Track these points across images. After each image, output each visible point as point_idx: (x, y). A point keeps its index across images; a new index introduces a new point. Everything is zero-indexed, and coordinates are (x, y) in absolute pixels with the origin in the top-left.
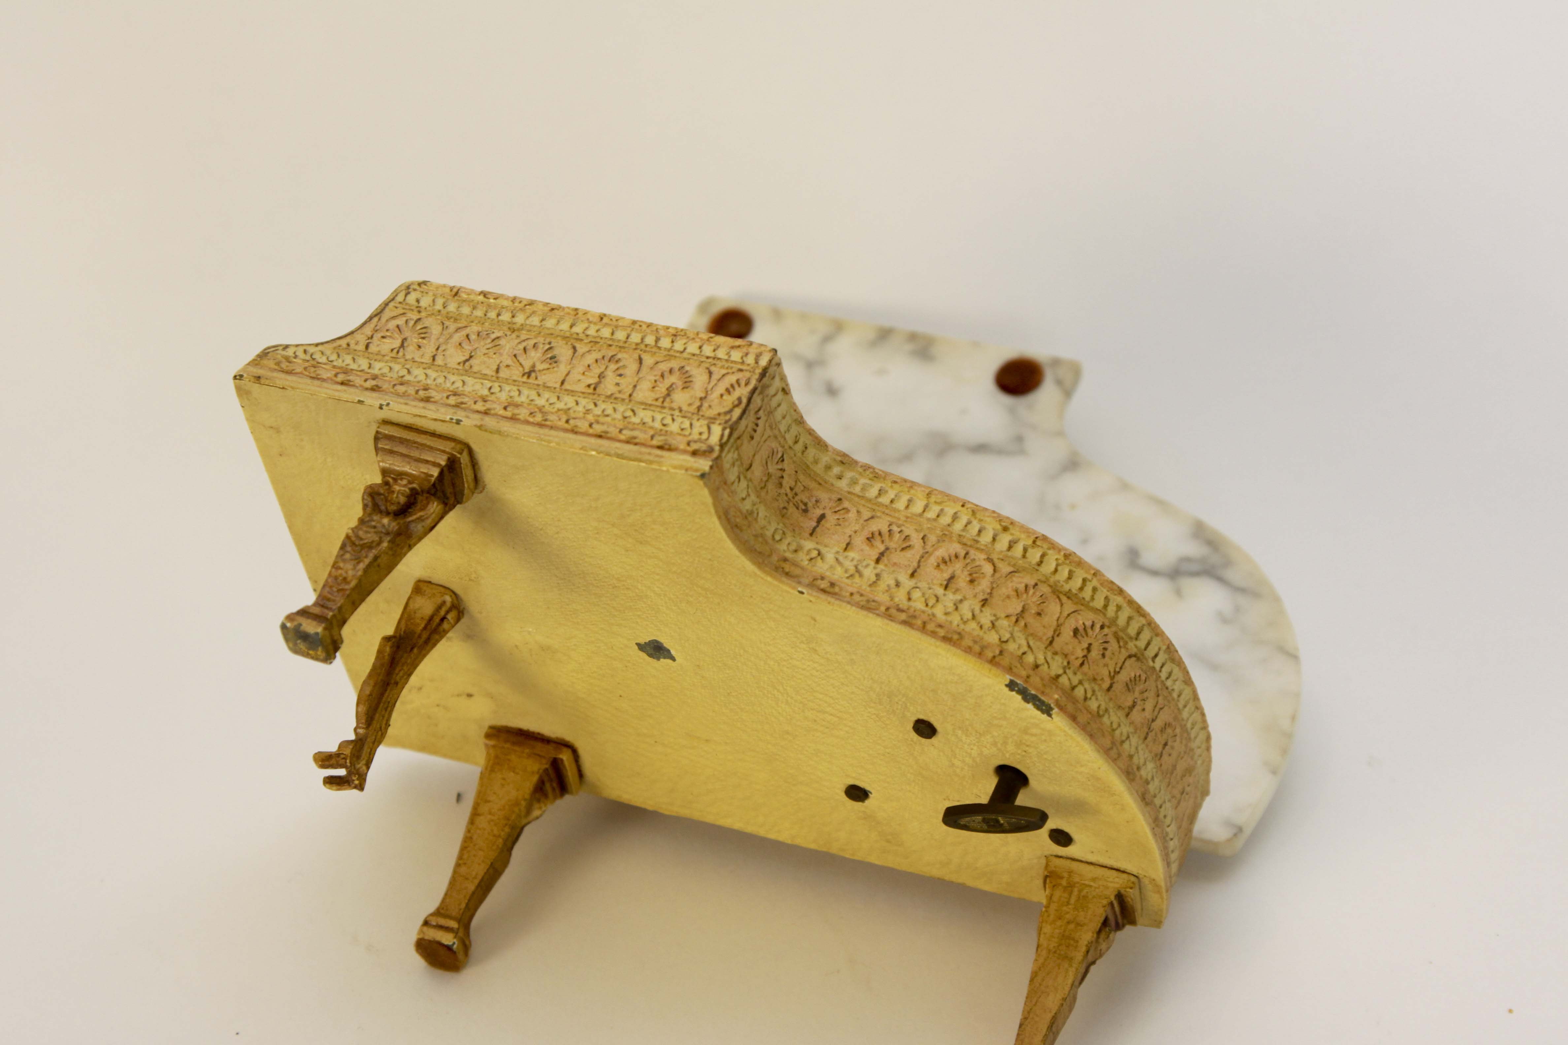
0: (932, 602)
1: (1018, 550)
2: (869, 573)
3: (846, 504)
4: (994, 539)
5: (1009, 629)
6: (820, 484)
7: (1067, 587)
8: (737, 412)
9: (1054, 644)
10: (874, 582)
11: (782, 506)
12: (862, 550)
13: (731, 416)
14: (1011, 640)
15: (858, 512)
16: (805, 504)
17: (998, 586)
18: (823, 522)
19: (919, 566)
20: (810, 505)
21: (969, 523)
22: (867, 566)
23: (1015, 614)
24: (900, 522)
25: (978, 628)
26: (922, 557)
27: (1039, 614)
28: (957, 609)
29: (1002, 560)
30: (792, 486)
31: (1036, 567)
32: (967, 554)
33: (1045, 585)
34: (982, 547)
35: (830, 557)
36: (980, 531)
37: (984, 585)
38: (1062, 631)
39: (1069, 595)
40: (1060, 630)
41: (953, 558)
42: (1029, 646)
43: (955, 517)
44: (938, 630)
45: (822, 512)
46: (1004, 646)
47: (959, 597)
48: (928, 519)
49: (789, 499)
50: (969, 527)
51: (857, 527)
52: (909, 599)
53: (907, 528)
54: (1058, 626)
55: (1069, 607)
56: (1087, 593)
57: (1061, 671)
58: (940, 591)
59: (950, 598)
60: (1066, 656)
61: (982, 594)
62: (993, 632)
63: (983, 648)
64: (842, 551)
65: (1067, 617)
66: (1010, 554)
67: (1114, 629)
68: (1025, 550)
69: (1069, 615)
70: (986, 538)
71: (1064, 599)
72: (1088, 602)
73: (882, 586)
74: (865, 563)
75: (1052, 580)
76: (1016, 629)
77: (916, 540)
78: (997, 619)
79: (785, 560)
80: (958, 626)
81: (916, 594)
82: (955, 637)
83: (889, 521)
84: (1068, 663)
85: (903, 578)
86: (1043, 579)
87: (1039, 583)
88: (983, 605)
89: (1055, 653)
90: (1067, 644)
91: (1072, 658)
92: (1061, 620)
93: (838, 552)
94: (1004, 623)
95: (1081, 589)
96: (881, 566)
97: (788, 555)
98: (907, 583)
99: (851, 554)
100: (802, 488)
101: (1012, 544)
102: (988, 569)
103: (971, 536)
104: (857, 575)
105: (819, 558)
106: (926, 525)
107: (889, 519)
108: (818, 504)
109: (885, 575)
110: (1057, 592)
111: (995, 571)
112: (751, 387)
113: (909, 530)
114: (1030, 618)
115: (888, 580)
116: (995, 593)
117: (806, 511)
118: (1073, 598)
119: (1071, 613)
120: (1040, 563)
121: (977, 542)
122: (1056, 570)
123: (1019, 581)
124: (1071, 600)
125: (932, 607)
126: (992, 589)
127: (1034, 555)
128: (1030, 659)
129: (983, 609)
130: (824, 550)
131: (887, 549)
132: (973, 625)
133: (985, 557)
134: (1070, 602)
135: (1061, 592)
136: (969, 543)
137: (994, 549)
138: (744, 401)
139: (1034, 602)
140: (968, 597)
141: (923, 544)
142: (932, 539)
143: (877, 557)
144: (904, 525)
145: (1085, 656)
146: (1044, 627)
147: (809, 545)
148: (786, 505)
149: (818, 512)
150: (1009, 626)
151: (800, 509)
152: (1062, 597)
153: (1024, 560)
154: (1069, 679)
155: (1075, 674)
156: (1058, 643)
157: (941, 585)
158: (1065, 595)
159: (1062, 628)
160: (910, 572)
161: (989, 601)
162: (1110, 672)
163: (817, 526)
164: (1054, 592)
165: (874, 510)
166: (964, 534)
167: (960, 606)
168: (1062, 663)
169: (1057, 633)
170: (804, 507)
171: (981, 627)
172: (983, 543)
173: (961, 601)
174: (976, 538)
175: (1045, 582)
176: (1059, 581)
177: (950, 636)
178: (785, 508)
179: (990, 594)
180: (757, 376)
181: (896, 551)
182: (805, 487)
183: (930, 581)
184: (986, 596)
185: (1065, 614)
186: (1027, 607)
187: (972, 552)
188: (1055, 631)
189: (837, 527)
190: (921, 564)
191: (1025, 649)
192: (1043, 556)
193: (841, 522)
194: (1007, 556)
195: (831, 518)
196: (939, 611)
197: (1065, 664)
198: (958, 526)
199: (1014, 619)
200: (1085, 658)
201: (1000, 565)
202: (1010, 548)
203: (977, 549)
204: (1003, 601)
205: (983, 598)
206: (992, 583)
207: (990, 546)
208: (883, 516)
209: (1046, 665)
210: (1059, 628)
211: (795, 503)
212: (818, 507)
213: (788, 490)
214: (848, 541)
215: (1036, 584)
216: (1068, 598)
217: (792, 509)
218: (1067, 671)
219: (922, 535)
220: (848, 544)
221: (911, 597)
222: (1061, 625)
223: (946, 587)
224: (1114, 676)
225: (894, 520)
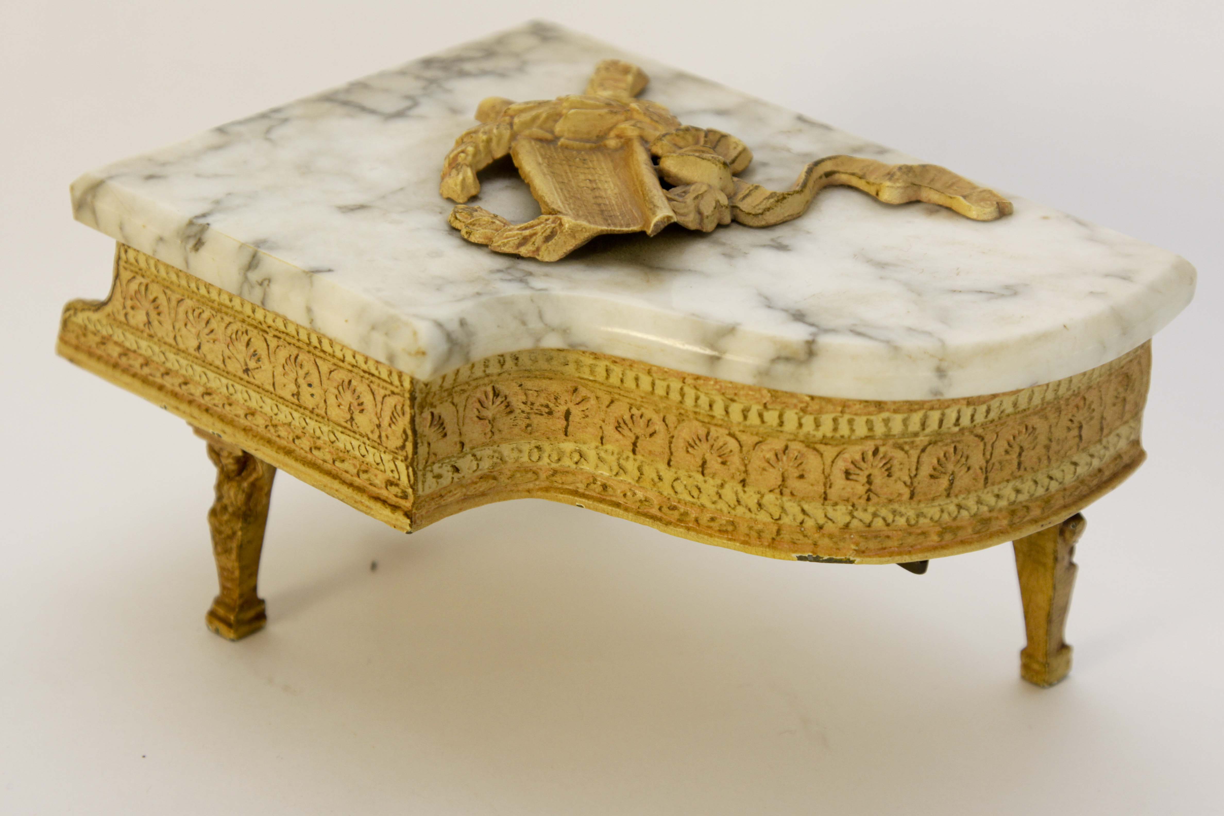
0: (695, 493)
1: (754, 418)
2: (631, 466)
3: (583, 392)
4: (727, 412)
5: (778, 503)
6: (551, 379)
7: (819, 435)
8: (409, 446)
9: (829, 497)
10: (639, 478)
11: (524, 426)
12: (617, 441)
13: (406, 452)
14: (783, 515)
15: (597, 398)
16: (547, 406)
17: (749, 462)
18: (571, 418)
19: (671, 453)
20: (551, 405)
21: (697, 399)
22: (628, 458)
23: (777, 487)
24: (638, 403)
25: (747, 511)
26: (670, 443)
27: (802, 477)
28: (720, 497)
29: (744, 431)
30: (524, 401)
31: (779, 429)
32: (708, 434)
33: (796, 443)
34: (720, 422)
35: (592, 454)
36: (711, 406)
37: (735, 461)
38: (832, 481)
39: (825, 441)
40: (830, 480)
41: (697, 442)
42: (803, 511)
43: (682, 395)
44: (712, 524)
45: (565, 408)
46: (781, 522)
47: (719, 482)
48: (661, 397)
49: (528, 413)
50: (699, 402)
51: (602, 415)
52: (676, 492)
53: (647, 409)
54: (826, 478)
55: (829, 452)
56: (844, 429)
57: (848, 519)
58: (699, 477)
59: (710, 486)
60: (848, 500)
61: (738, 473)
62: (762, 512)
63: (759, 533)
64: (600, 445)
65: (832, 466)
66: (748, 423)
67: (891, 442)
68: (761, 416)
69: (833, 462)
70: (719, 411)
71: (821, 447)
72: (849, 437)
73: (646, 483)
74: (624, 456)
75: (801, 437)
76: (785, 499)
77: (658, 426)
78: (762, 496)
79: (555, 472)
80: (729, 513)
81: (679, 487)
82: (730, 528)
83: (628, 403)
84: (853, 506)
85: (662, 466)
86: (792, 437)
87: (790, 444)
88: (744, 486)
89: (836, 504)
90: (844, 489)
91: (855, 500)
92: (827, 471)
93: (597, 447)
94: (770, 499)
95: (835, 429)
96: (639, 457)
97: (554, 465)
98: (668, 475)
99: (609, 447)
100: (535, 394)
101: (745, 413)
102: (733, 444)
103: (706, 411)
104: (621, 471)
105: (582, 460)
106: (662, 405)
107: (628, 400)
108: (559, 401)
109: (646, 469)
110: (810, 444)
111: (741, 446)
112: (408, 417)
113: (649, 413)
114: (794, 484)
115: (650, 473)
116: (749, 468)
117: (550, 413)
118: (831, 442)
119: (835, 458)
120: (781, 424)
121: (713, 417)
122: (800, 425)
123: (767, 451)
124: (830, 444)
125: (698, 498)
126: (746, 466)
127: (771, 417)
128: (810, 523)
129: (746, 489)
130: (584, 448)
131: (637, 438)
132: (740, 510)
133: (727, 432)
134: (829, 447)
135: (816, 443)
136: (706, 420)
137: (732, 422)
138: (409, 432)
139: (792, 467)
140: (726, 479)
141: (666, 427)
142: (672, 419)
143: (632, 448)
144: (643, 406)
145: (869, 490)
146: (812, 485)
147: (568, 446)
148: (528, 421)
149: (563, 408)
150: (777, 498)
151: (544, 413)
152: (818, 446)
153: (765, 425)
154: (861, 520)
155: (865, 510)
156: (833, 494)
157: (698, 471)
158: (821, 443)
159: (831, 477)
160: (666, 461)
161: (747, 481)
162: (905, 483)
163: (568, 425)
164: (808, 446)
165: (611, 393)
166: (698, 410)
167: (722, 492)
168: (847, 509)
169: (828, 486)
170: (547, 410)
171: (750, 510)
172: (719, 417)
173: (722, 486)
174: (710, 413)
175: (794, 440)
176: (808, 433)
177: (724, 529)
178: (528, 426)
179: (746, 472)
180: (408, 402)
181: (646, 438)
182: (537, 391)
183: (687, 468)
184: (743, 476)
185: (828, 461)
186: (786, 474)
187: (713, 429)
188: (825, 485)
189: (586, 419)
190: (673, 450)
191: (800, 517)
192: (781, 416)
193: (587, 413)
194: (746, 426)
195: (576, 412)
196: (705, 500)
197: (850, 508)
198: (689, 402)
199: (778, 491)
200: (869, 493)
201: (743, 437)
202: (745, 417)
203: (716, 425)
204: (761, 474)
205: (741, 478)
206: (743, 460)
207: (726, 419)
208: (621, 398)
209: (830, 523)
210: (828, 480)
211: (537, 411)
212: (560, 404)
213: (523, 407)
214: (601, 434)
215: (787, 447)
216: (826, 444)
217: (536, 420)
218: (855, 514)
219: (662, 415)
220: (602, 438)
221: (676, 490)
222: (829, 475)
223: (703, 474)
224: (912, 483)
225: (632, 401)
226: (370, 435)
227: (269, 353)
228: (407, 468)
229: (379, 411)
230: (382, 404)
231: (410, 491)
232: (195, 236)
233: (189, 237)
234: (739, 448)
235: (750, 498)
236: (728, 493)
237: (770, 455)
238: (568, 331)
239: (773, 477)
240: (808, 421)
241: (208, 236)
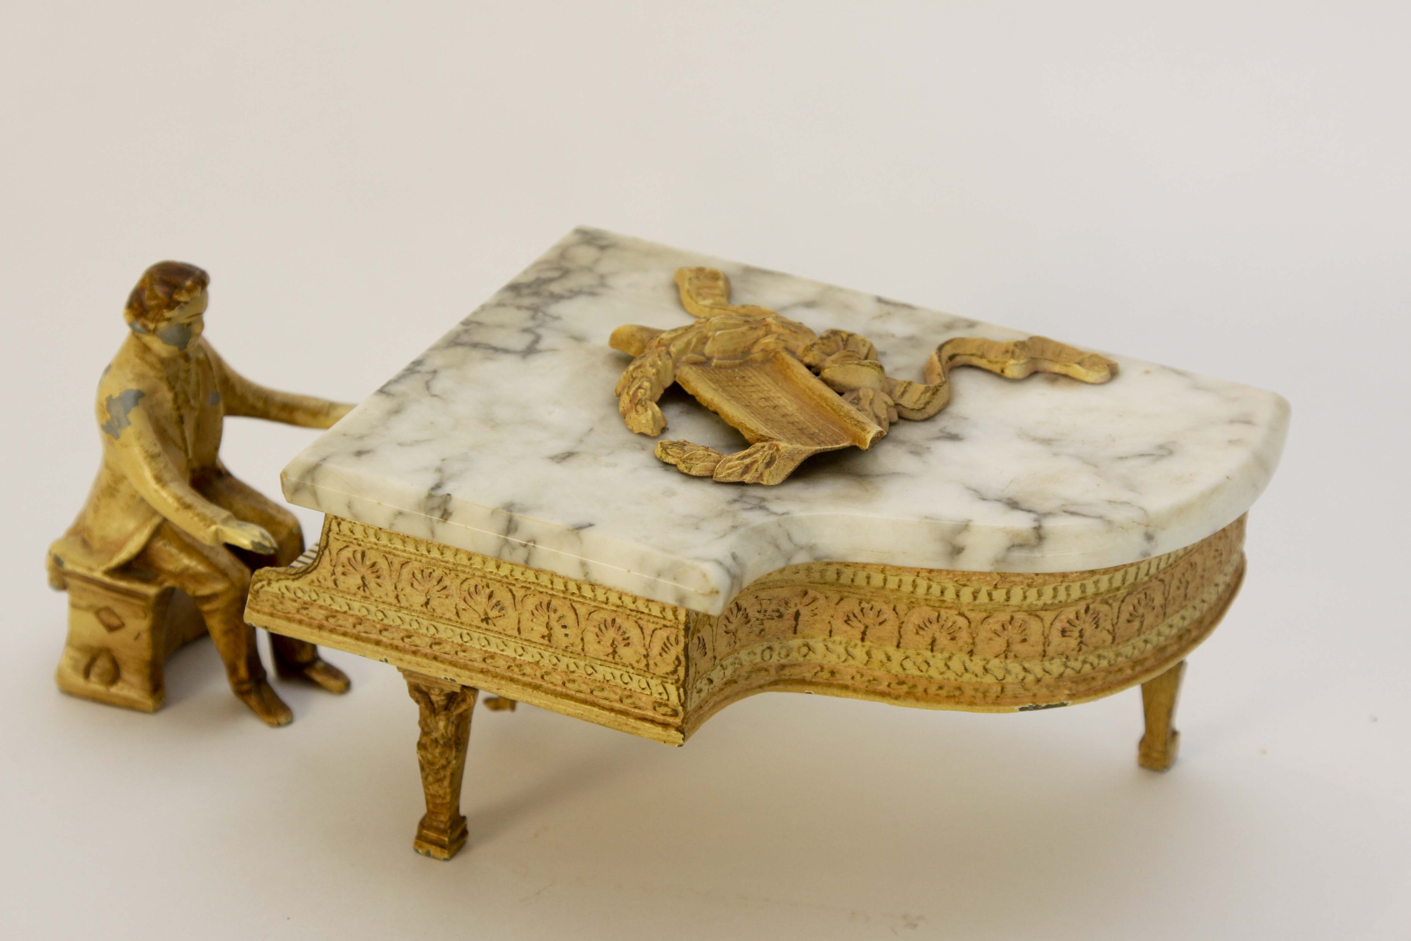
0: (924, 667)
1: (983, 598)
2: (860, 653)
3: (812, 593)
4: (958, 596)
5: (1002, 666)
6: (782, 587)
7: (1040, 603)
8: (681, 671)
9: (1047, 654)
10: (868, 661)
11: (758, 632)
12: (846, 632)
13: (678, 675)
14: (1007, 676)
15: (827, 598)
16: (778, 611)
17: (977, 634)
18: (801, 618)
19: (901, 637)
20: (782, 609)
21: (929, 588)
22: (856, 645)
23: (1002, 652)
24: (868, 597)
25: (973, 677)
26: (900, 627)
27: (1024, 640)
28: (949, 668)
29: (973, 610)
30: (759, 610)
31: (1006, 603)
32: (939, 616)
33: (1020, 613)
34: (950, 605)
35: (820, 647)
36: (942, 592)
37: (964, 636)
38: (1050, 640)
39: (1045, 608)
40: (1049, 639)
41: (928, 624)
42: (1025, 669)
43: (915, 585)
44: (940, 692)
45: (794, 610)
46: (1004, 681)
47: (946, 655)
48: (892, 591)
49: (762, 620)
50: (931, 590)
51: (831, 612)
52: (904, 669)
53: (877, 601)
54: (1045, 638)
55: (1048, 616)
56: (1062, 596)
57: (1062, 669)
58: (928, 654)
59: (938, 661)
60: (1062, 654)
61: (966, 646)
62: (988, 675)
63: (985, 694)
64: (828, 637)
65: (1051, 627)
66: (977, 602)
67: (1099, 599)
68: (990, 595)
69: (1052, 624)
70: (950, 595)
71: (1042, 614)
72: (1066, 601)
73: (875, 664)
74: (852, 644)
75: (1025, 608)
76: (1008, 661)
77: (888, 614)
78: (988, 662)
79: (783, 667)
80: (956, 680)
81: (908, 664)
82: (957, 693)
83: (858, 599)
84: (1067, 658)
85: (891, 650)
86: (1016, 609)
87: (1014, 614)
88: (971, 656)
89: (1052, 658)
90: (1059, 645)
91: (1069, 653)
92: (1047, 632)
93: (825, 640)
94: (995, 664)
95: (1055, 597)
96: (867, 643)
97: (783, 661)
98: (897, 656)
99: (837, 638)
100: (768, 602)
101: (976, 594)
102: (962, 622)
103: (937, 597)
104: (850, 658)
105: (811, 652)
106: (892, 597)
107: (858, 596)
108: (789, 605)
109: (875, 653)
110: (1033, 613)
111: (969, 622)
112: (682, 645)
113: (878, 605)
114: (1017, 647)
115: (878, 655)
116: (977, 640)
117: (781, 616)
118: (1050, 608)
119: (1054, 621)
120: (1008, 599)
121: (944, 601)
122: (1025, 598)
123: (994, 624)
124: (1050, 610)
125: (927, 671)
126: (973, 638)
127: (999, 595)
128: (1030, 678)
129: (973, 658)
130: (812, 642)
131: (866, 627)
132: (967, 676)
133: (957, 612)
134: (1048, 612)
135: (1037, 611)
136: (937, 605)
137: (962, 604)
138: (682, 659)
139: (1016, 634)
140: (954, 652)
141: (896, 615)
142: (902, 608)
143: (861, 637)
144: (872, 600)
145: (1081, 642)
146: (1033, 646)
147: (796, 642)
148: (762, 627)
149: (792, 610)
150: (1001, 662)
151: (775, 617)
152: (1039, 613)
153: (993, 602)
154: (1073, 669)
155: (1076, 659)
156: (1051, 650)
157: (927, 649)
158: (1042, 610)
159: (1050, 637)
160: (895, 644)
161: (975, 651)
162: (1108, 631)
163: (797, 624)
164: (1030, 614)
165: (840, 592)
166: (929, 597)
167: (950, 664)
168: (1061, 661)
169: (1047, 644)
170: (777, 614)
171: (976, 676)
172: (950, 601)
173: (950, 658)
174: (942, 598)
175: (1019, 611)
176: (1031, 604)
177: (952, 694)
178: (762, 630)
179: (974, 643)
180: (682, 633)
181: (875, 626)
182: (770, 600)
183: (916, 647)
184: (971, 647)
185: (1048, 624)
186: (1011, 640)
187: (943, 612)
188: (1044, 645)
189: (815, 617)
190: (902, 632)
191: (1022, 674)
192: (1008, 593)
193: (816, 611)
194: (975, 605)
195: (805, 612)
196: (933, 672)
197: (1064, 660)
198: (921, 591)
199: (1003, 656)
200: (1081, 645)
201: (971, 615)
202: (975, 598)
203: (946, 608)
204: (987, 644)
205: (969, 650)
206: (971, 634)
207: (956, 601)
208: (850, 595)
209: (1047, 675)
210: (1047, 640)
211: (769, 617)
212: (790, 607)
213: (757, 615)
214: (829, 628)
215: (1012, 618)
216: (1046, 610)
217: (768, 624)
218: (1068, 664)
219: (892, 606)
220: (831, 632)
221: (905, 668)
222: (1048, 636)
223: (932, 650)
224: (1114, 630)
225: (862, 597)
226: (635, 665)
227: (515, 602)
228: (678, 689)
229: (647, 643)
230: (652, 636)
231: (680, 708)
232: (439, 507)
233: (433, 509)
234: (968, 624)
235: (976, 665)
236: (956, 664)
237: (998, 627)
238: (814, 547)
239: (999, 644)
240: (1032, 593)
241: (452, 506)
